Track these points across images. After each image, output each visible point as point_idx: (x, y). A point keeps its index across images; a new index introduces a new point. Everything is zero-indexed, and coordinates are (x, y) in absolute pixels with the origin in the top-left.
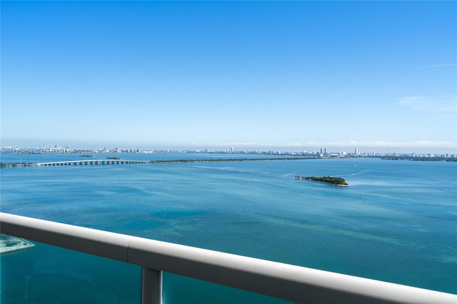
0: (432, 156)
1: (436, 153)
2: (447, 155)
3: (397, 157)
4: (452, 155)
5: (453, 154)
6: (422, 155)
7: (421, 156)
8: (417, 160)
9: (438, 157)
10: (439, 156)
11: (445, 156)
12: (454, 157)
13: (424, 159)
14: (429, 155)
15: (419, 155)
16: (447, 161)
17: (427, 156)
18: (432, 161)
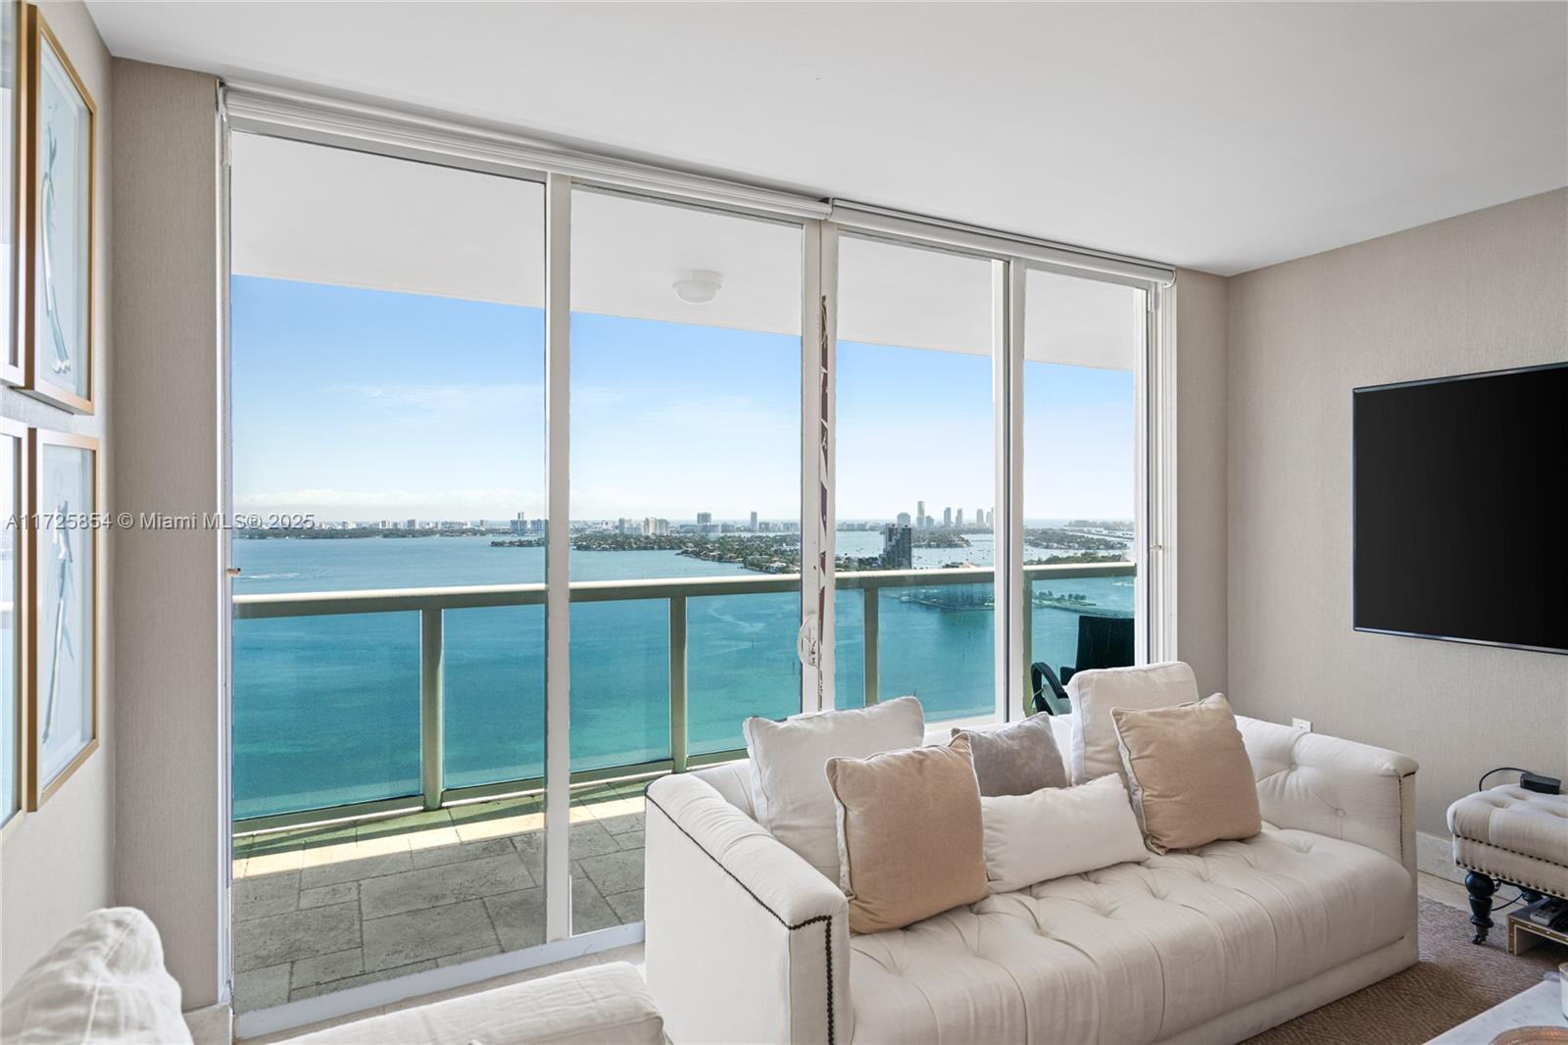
0: (351, 526)
1: (359, 521)
2: (384, 523)
3: (263, 531)
4: (396, 524)
5: (395, 521)
6: (326, 524)
7: (323, 527)
8: (315, 538)
9: (364, 528)
10: (367, 526)
11: (381, 527)
12: (399, 527)
13: (332, 534)
14: (344, 523)
15: (321, 525)
16: (385, 536)
17: (340, 527)
18: (351, 537)
